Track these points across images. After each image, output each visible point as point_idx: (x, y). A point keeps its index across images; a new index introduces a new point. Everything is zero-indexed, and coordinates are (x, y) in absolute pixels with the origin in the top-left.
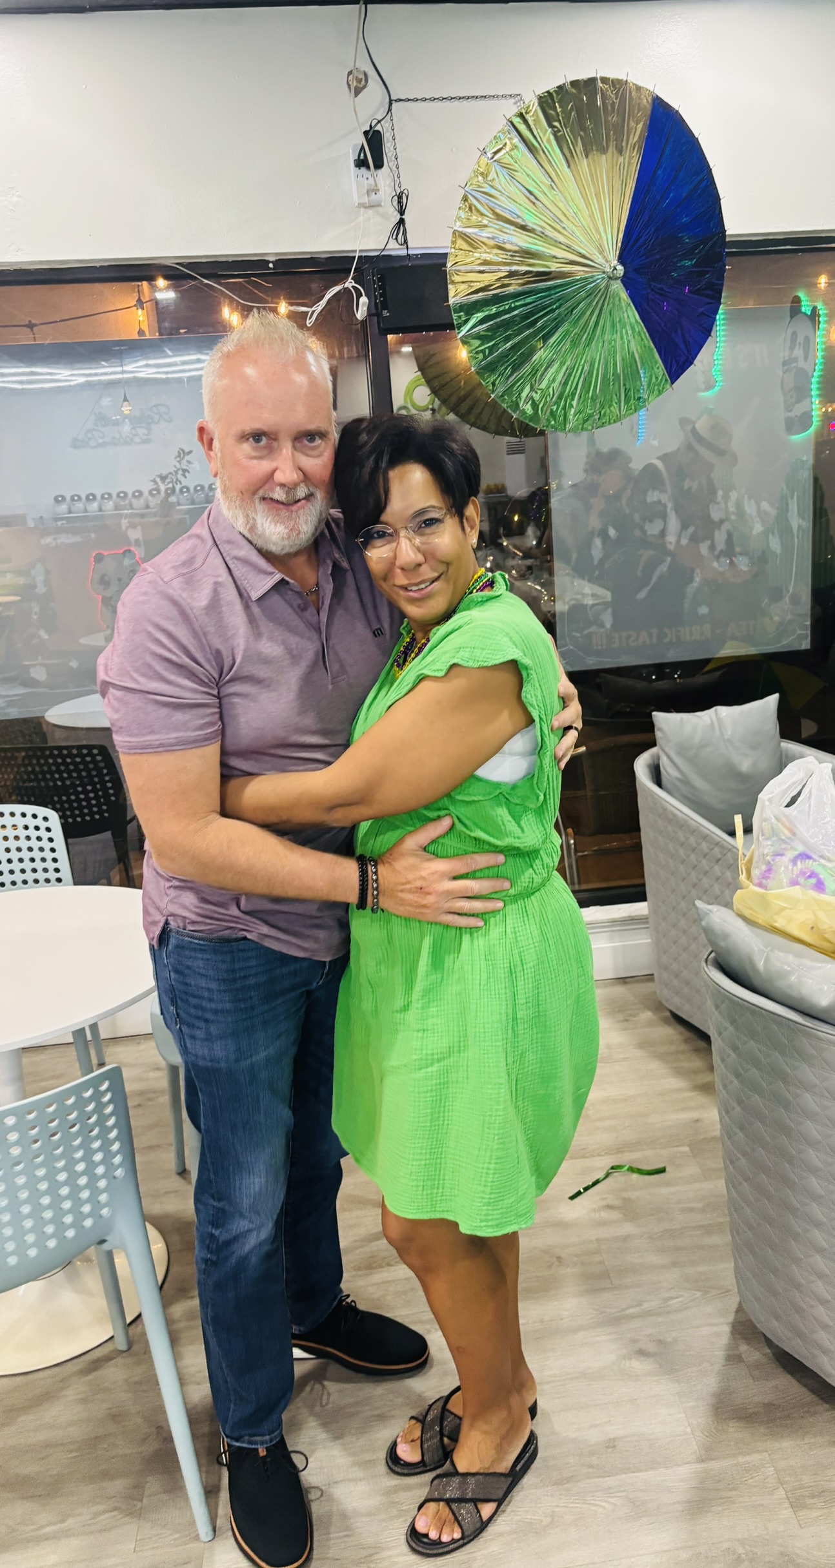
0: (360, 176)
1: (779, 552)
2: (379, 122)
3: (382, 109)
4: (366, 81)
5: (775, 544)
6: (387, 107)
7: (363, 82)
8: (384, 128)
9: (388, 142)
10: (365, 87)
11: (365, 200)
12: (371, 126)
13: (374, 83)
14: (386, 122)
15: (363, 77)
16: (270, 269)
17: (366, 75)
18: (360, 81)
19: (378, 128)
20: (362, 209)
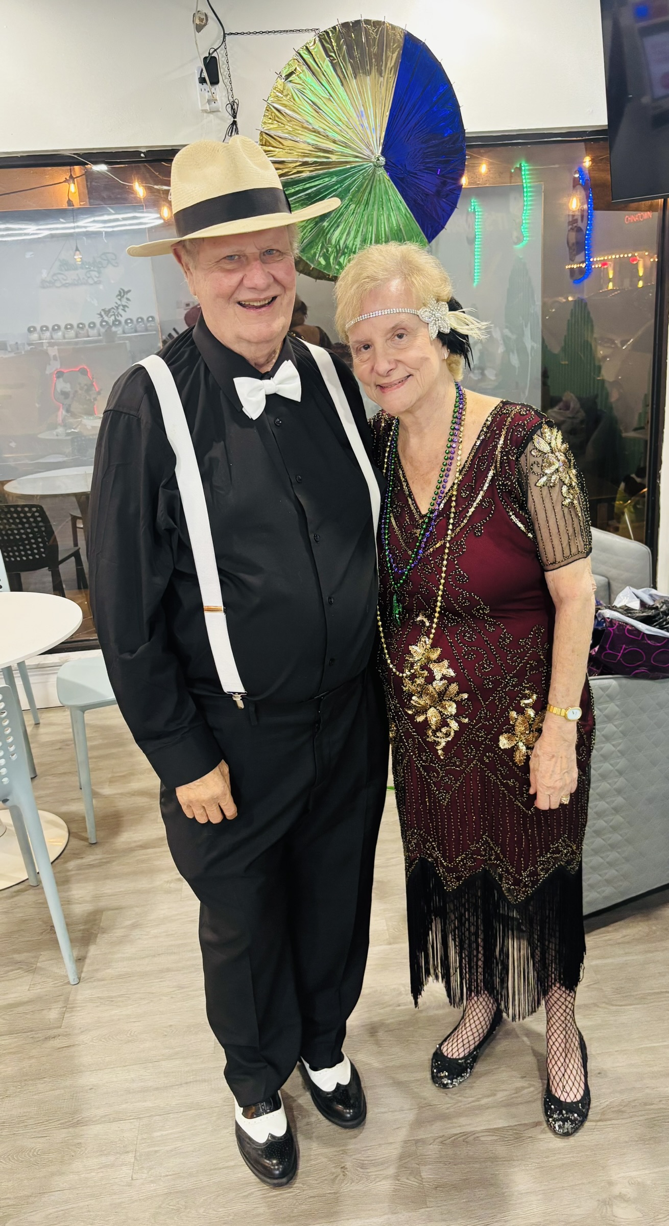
0: (203, 90)
1: (517, 366)
2: (215, 50)
3: (218, 41)
4: (207, 20)
5: (515, 360)
6: (222, 39)
7: (204, 21)
8: (220, 56)
9: (223, 64)
10: (206, 24)
11: (207, 107)
12: (209, 53)
13: (212, 23)
14: (221, 50)
15: (204, 17)
16: (142, 158)
17: (206, 15)
18: (201, 20)
19: (215, 55)
20: (205, 114)
